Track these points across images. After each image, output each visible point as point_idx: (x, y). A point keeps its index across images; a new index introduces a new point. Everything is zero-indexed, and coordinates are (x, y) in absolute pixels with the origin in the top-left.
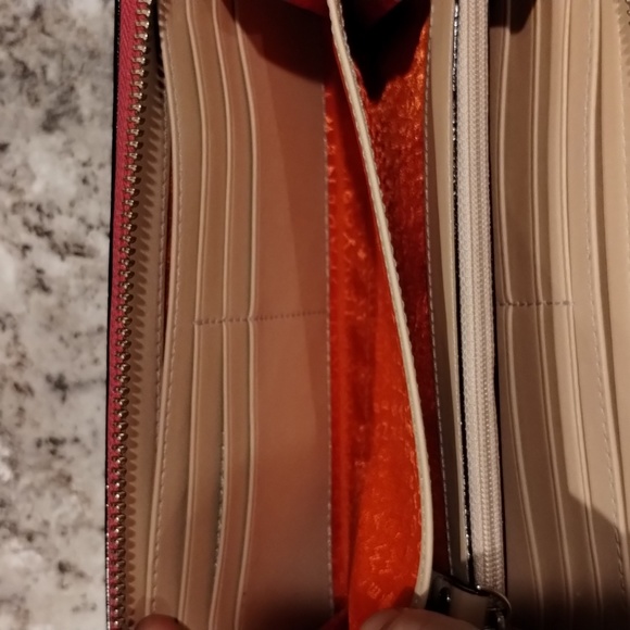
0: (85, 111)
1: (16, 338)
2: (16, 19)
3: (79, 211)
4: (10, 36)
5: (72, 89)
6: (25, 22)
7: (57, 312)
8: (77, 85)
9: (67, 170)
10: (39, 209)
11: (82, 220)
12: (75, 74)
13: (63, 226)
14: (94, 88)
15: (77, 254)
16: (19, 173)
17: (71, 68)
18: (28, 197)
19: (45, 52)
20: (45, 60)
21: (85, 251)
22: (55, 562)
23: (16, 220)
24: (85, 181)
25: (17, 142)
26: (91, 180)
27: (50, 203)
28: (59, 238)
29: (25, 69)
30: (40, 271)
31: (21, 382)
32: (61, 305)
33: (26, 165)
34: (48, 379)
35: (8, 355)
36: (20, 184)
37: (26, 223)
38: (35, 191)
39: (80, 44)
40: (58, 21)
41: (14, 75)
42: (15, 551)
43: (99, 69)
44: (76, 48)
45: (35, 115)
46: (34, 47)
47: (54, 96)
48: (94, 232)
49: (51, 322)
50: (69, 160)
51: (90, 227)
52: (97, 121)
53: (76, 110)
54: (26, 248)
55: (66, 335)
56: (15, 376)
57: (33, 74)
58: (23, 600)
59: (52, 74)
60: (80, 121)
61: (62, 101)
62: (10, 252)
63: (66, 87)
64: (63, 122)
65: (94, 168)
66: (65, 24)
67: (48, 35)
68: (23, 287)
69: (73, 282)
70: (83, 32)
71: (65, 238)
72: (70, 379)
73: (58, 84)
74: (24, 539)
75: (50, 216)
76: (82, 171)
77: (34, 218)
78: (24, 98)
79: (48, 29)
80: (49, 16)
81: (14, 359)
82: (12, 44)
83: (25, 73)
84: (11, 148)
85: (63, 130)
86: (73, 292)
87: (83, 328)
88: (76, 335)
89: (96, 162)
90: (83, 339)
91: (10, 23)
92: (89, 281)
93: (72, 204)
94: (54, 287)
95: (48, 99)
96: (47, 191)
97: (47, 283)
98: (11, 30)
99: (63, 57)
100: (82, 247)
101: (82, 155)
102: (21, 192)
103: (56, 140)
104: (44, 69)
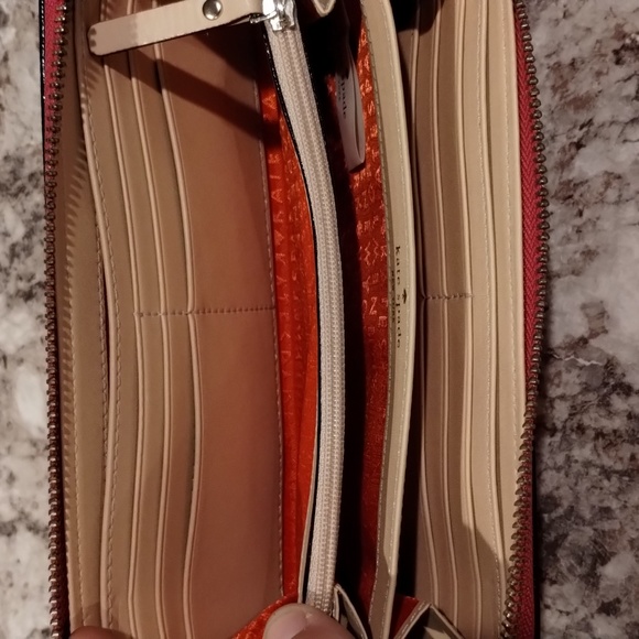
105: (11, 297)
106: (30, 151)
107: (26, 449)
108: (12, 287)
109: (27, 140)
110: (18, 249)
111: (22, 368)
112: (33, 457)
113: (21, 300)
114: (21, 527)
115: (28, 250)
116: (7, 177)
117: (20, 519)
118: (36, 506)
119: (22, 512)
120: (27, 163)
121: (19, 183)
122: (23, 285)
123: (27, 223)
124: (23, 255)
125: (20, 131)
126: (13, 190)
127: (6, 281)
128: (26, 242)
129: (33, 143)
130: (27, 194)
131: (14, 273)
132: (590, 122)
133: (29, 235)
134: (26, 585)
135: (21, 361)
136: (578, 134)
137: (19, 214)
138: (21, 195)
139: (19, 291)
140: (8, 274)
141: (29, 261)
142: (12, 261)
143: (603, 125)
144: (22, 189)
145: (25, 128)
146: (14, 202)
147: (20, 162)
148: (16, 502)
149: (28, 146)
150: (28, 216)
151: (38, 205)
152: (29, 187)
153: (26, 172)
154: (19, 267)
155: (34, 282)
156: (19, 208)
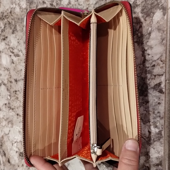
0: (18, 30)
1: (10, 72)
2: (8, 13)
3: (18, 48)
4: (7, 17)
5: (16, 25)
6: (9, 14)
7: (15, 67)
8: (17, 25)
9: (16, 41)
10: (12, 48)
11: (18, 50)
12: (16, 23)
13: (16, 51)
14: (19, 25)
15: (18, 56)
16: (9, 42)
17: (16, 22)
18: (11, 46)
19: (12, 19)
20: (12, 21)
21: (19, 56)
22: (16, 114)
23: (9, 51)
24: (18, 43)
25: (9, 36)
26: (19, 42)
27: (14, 47)
28: (15, 53)
29: (9, 23)
30: (13, 60)
31: (11, 81)
32: (16, 66)
33: (10, 40)
34: (14, 80)
35: (9, 76)
36: (9, 44)
37: (10, 51)
38: (12, 45)
39: (17, 17)
40: (14, 13)
41: (8, 24)
42: (11, 112)
43: (20, 21)
44: (16, 18)
45: (11, 31)
46: (10, 18)
47: (13, 27)
48: (20, 52)
49: (15, 69)
50: (16, 39)
51: (19, 51)
52: (20, 31)
53: (17, 29)
54: (11, 56)
55: (17, 71)
56: (10, 80)
57: (11, 23)
58: (12, 121)
59: (13, 23)
60: (17, 32)
61: (15, 28)
62: (8, 57)
63: (15, 26)
64: (15, 32)
65: (19, 40)
66: (15, 14)
67: (12, 16)
68: (10, 63)
69: (17, 61)
70: (17, 15)
71: (16, 53)
72: (17, 79)
73: (14, 25)
74: (12, 110)
75: (14, 49)
76: (18, 40)
77: (11, 50)
78: (9, 28)
79: (12, 15)
80: (12, 12)
81: (10, 76)
82: (7, 18)
83: (10, 23)
84: (8, 37)
85: (15, 33)
86: (17, 63)
87: (19, 70)
88: (18, 71)
89: (20, 39)
90: (19, 72)
91: (7, 14)
92: (19, 61)
93: (17, 47)
94: (15, 63)
95: (13, 28)
96: (13, 45)
97: (14, 62)
98: (7, 15)
99: (15, 19)
100: (18, 55)
101: (18, 38)
102: (10, 45)
103: (14, 35)
104: (12, 22)
105: (1, 40)
106: (5, 11)
107: (3, 69)
108: (2, 38)
109: (4, 9)
110: (3, 30)
111: (3, 54)
112: (4, 71)
113: (3, 40)
114: (2, 84)
115: (4, 30)
116: (1, 16)
117: (2, 83)
118: (4, 80)
119: (2, 81)
120: (4, 13)
121: (3, 17)
122: (3, 37)
123: (4, 25)
124: (4, 31)
125: (3, 7)
126: (2, 19)
127: (1, 37)
128: (4, 29)
129: (5, 9)
130: (4, 20)
131: (2, 35)
132: (89, 4)
133: (4, 28)
134: (3, 95)
135: (3, 52)
136: (87, 6)
137: (3, 24)
138: (3, 20)
139: (3, 39)
140: (1, 35)
141: (4, 33)
142: (2, 33)
143: (91, 5)
144: (3, 19)
145: (4, 7)
146: (2, 21)
147: (3, 13)
148: (2, 79)
149: (5, 10)
150: (4, 24)
151: (6, 22)
152: (5, 18)
153: (4, 15)
154: (3, 34)
155: (5, 37)
156: (3, 22)
